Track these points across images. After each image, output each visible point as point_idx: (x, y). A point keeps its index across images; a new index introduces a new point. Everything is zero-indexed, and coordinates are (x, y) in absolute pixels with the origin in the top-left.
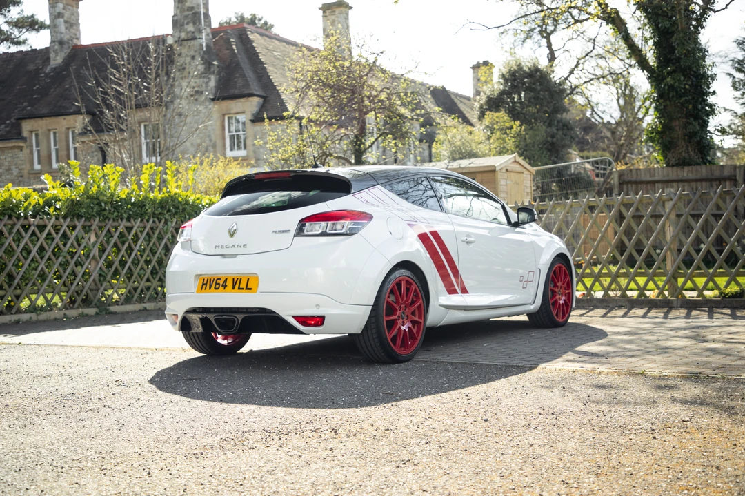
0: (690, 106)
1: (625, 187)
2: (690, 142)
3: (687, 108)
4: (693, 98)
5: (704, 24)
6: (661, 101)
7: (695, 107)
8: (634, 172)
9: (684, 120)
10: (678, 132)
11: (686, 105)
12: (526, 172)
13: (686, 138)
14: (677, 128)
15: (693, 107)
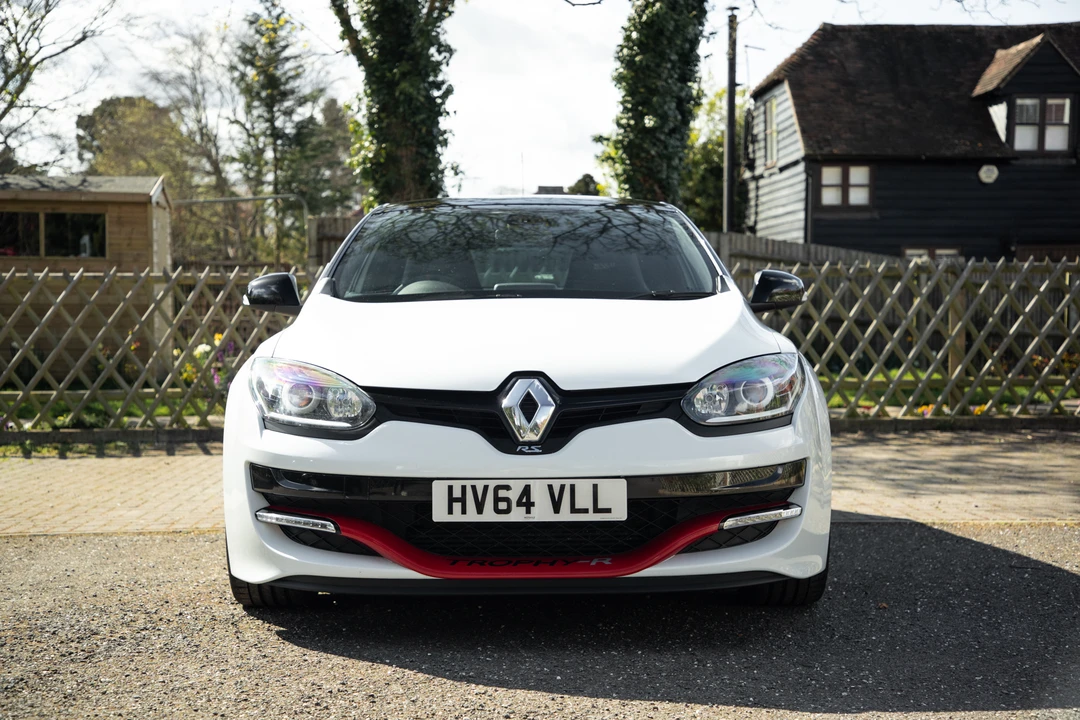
0: (424, 130)
1: (325, 244)
2: (422, 184)
3: (420, 131)
4: (429, 118)
5: (450, 8)
6: (383, 115)
7: (430, 132)
8: (340, 222)
9: (414, 149)
10: (407, 168)
11: (419, 126)
12: (168, 210)
13: (417, 176)
14: (404, 160)
15: (427, 131)
